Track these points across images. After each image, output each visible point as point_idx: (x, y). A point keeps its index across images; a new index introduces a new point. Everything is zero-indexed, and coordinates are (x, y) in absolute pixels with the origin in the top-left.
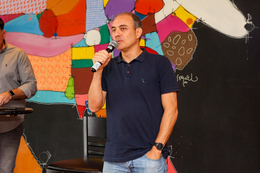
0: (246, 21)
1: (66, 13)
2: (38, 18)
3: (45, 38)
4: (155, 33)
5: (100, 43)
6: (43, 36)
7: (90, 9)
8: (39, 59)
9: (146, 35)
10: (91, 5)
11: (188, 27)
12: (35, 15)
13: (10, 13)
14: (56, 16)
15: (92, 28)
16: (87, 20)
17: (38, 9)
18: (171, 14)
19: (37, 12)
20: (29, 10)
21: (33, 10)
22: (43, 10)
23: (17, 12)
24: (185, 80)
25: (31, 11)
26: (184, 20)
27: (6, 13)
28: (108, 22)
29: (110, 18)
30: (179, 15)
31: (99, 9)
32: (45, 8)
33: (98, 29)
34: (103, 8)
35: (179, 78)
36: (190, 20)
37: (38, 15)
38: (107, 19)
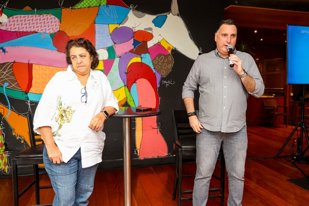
0: (199, 51)
1: (78, 35)
2: (51, 37)
3: (59, 52)
4: (148, 54)
5: (108, 58)
6: (57, 51)
7: (98, 34)
8: (53, 69)
9: (142, 55)
10: (100, 31)
11: (168, 52)
12: (49, 35)
13: (22, 30)
14: (69, 37)
15: (101, 48)
16: (96, 42)
17: (51, 30)
18: (158, 43)
19: (50, 32)
20: (42, 30)
21: (46, 30)
22: (56, 31)
23: (29, 30)
24: (167, 84)
25: (44, 31)
26: (166, 47)
27: (17, 30)
28: (113, 44)
29: (115, 42)
30: (162, 44)
31: (106, 34)
32: (58, 30)
33: (106, 49)
34: (109, 34)
35: (163, 82)
36: (169, 48)
37: (51, 35)
38: (113, 42)
